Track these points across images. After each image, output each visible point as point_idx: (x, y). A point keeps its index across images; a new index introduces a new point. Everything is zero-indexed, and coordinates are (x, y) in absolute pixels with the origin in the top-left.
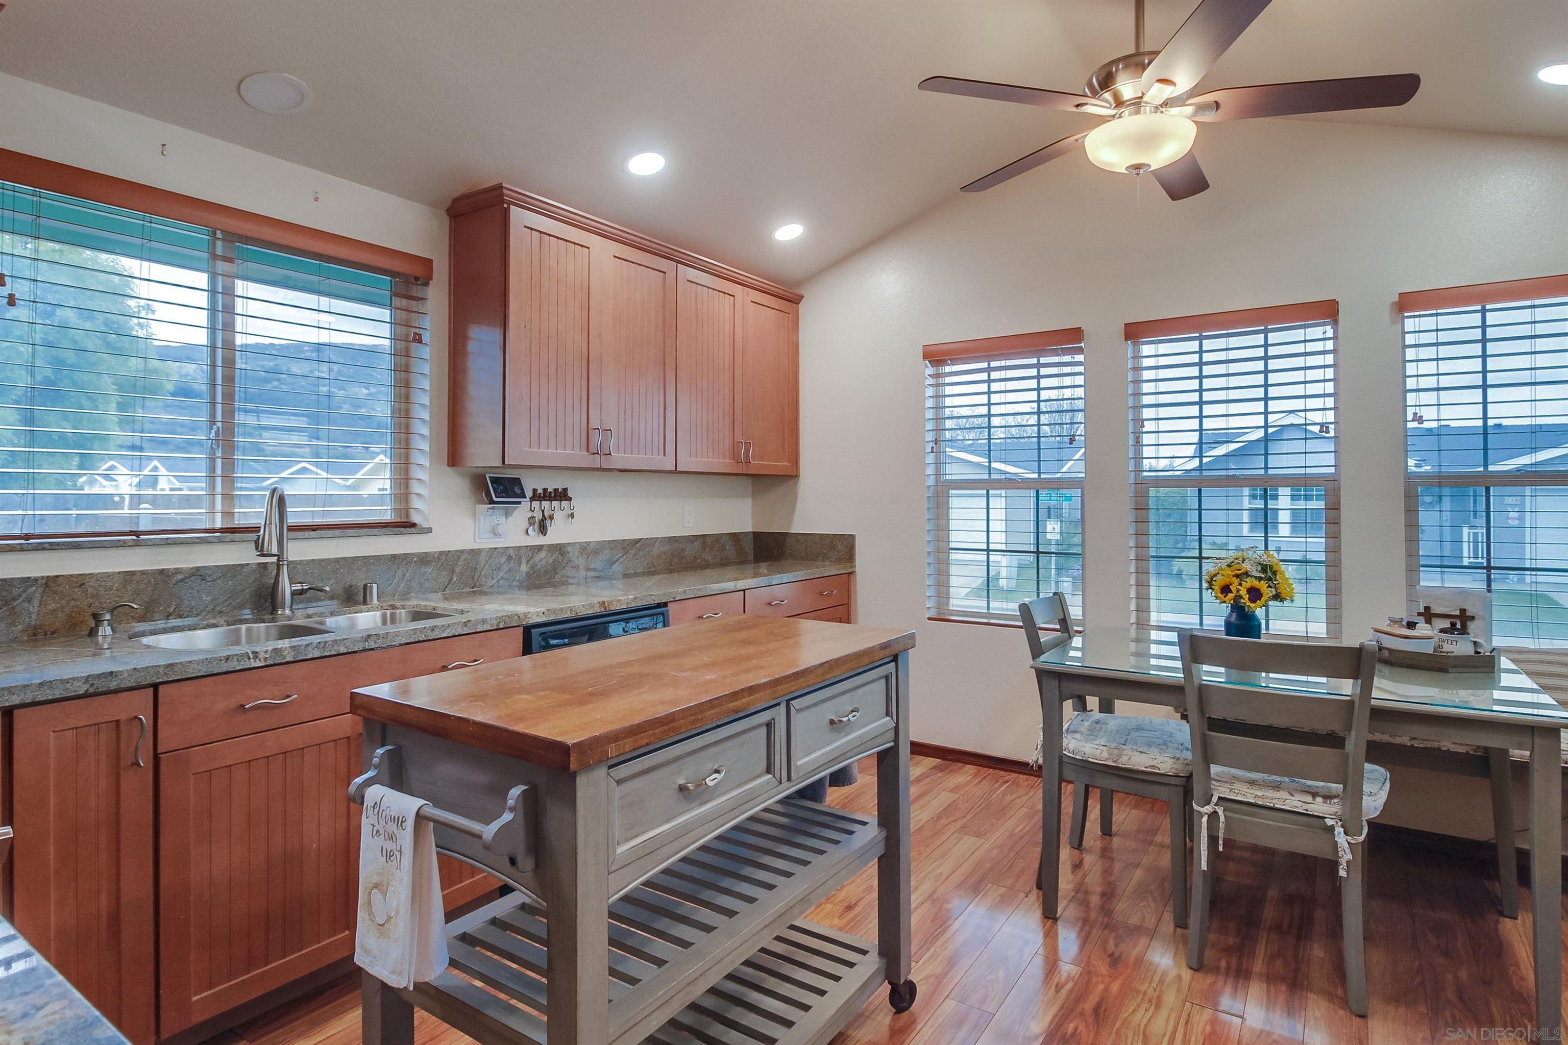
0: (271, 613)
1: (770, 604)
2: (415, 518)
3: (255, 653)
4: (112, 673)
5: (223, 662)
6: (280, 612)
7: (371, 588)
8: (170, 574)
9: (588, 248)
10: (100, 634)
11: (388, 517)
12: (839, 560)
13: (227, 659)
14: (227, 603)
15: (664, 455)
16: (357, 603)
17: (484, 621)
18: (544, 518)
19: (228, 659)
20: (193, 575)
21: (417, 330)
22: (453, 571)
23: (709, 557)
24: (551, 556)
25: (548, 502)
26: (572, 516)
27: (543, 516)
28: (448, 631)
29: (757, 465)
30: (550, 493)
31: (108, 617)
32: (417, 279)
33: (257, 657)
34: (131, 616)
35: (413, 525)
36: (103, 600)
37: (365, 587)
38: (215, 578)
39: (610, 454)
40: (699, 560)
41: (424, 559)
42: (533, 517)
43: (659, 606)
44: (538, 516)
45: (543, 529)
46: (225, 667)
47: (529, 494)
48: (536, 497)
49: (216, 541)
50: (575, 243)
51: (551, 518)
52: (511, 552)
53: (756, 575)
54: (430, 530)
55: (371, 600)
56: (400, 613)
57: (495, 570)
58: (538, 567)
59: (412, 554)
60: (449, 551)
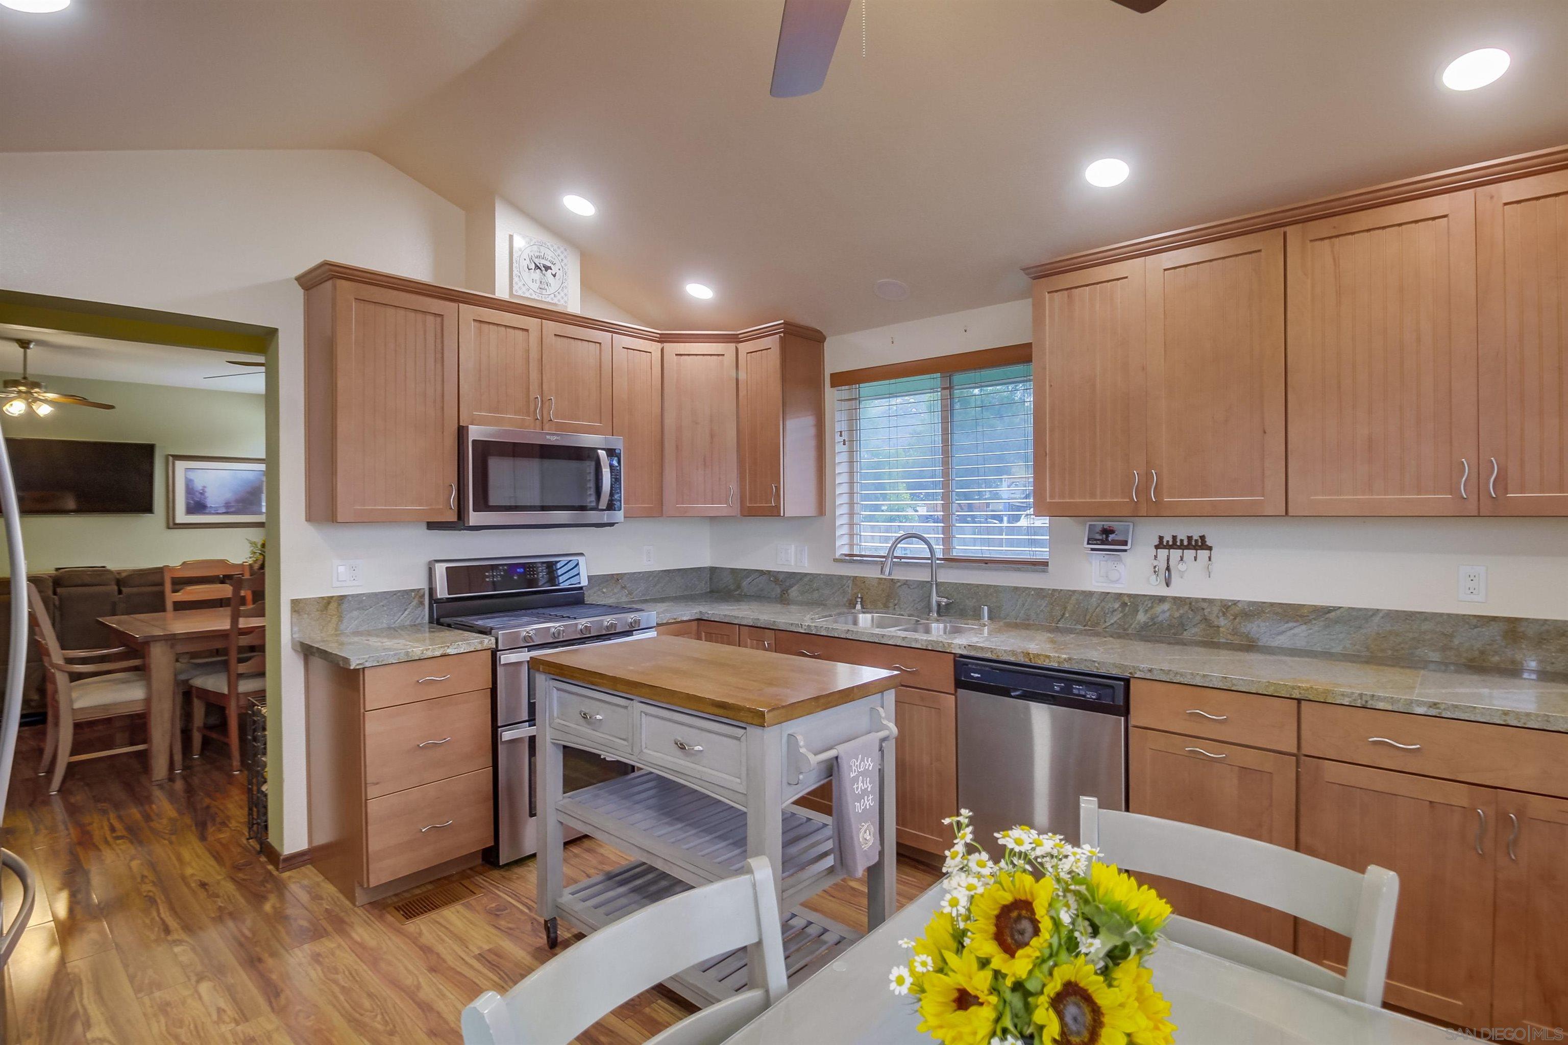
6: (932, 614)
7: (982, 609)
13: (792, 624)
15: (1263, 495)
18: (1168, 568)
20: (905, 584)
24: (1178, 610)
25: (1179, 550)
27: (1168, 565)
41: (1040, 594)
44: (1162, 565)
45: (1168, 580)
47: (1152, 541)
48: (1163, 544)
54: (1049, 571)
57: (1108, 614)
58: (1160, 619)
59: (1030, 588)
60: (1061, 590)
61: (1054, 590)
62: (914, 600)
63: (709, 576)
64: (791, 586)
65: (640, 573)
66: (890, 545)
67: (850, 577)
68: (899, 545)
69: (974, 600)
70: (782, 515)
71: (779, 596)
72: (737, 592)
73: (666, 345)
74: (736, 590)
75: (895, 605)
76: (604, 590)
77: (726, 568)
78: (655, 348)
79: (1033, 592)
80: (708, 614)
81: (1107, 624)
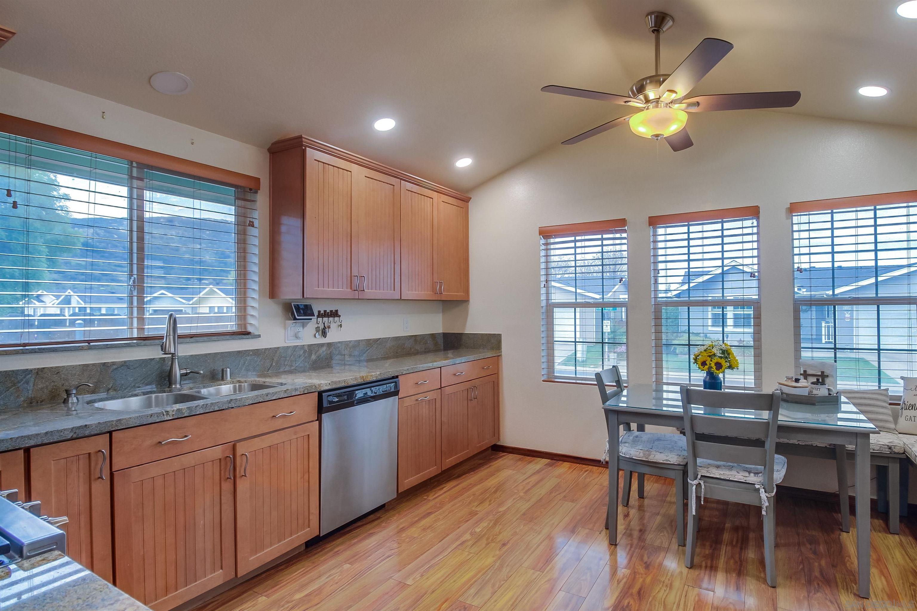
0: (169, 387)
1: (455, 375)
2: (250, 329)
3: (167, 412)
4: (86, 425)
5: (149, 417)
6: (173, 386)
7: (226, 371)
8: (109, 365)
9: (351, 172)
10: (70, 402)
11: (234, 329)
12: (492, 349)
14: (143, 381)
15: (394, 290)
16: (218, 380)
17: (296, 390)
18: (325, 328)
19: (152, 416)
20: (122, 366)
21: (251, 220)
22: (273, 359)
23: (418, 347)
24: (329, 349)
25: (327, 318)
26: (341, 326)
27: (324, 326)
28: (276, 396)
29: (446, 295)
30: (328, 313)
31: (74, 392)
32: (251, 189)
33: (168, 414)
34: (87, 391)
35: (249, 333)
36: (71, 382)
37: (223, 370)
38: (135, 367)
39: (364, 290)
40: (413, 350)
41: (256, 352)
42: (318, 327)
43: (393, 378)
44: (322, 327)
45: (324, 334)
46: (151, 420)
47: (316, 314)
48: (320, 315)
49: (135, 345)
50: (343, 169)
51: (329, 327)
52: (306, 348)
53: (447, 358)
54: (259, 336)
55: (227, 378)
56: (244, 385)
58: (322, 356)
59: (249, 350)
60: (270, 348)
61: (266, 349)
75: (109, 389)
79: (251, 353)
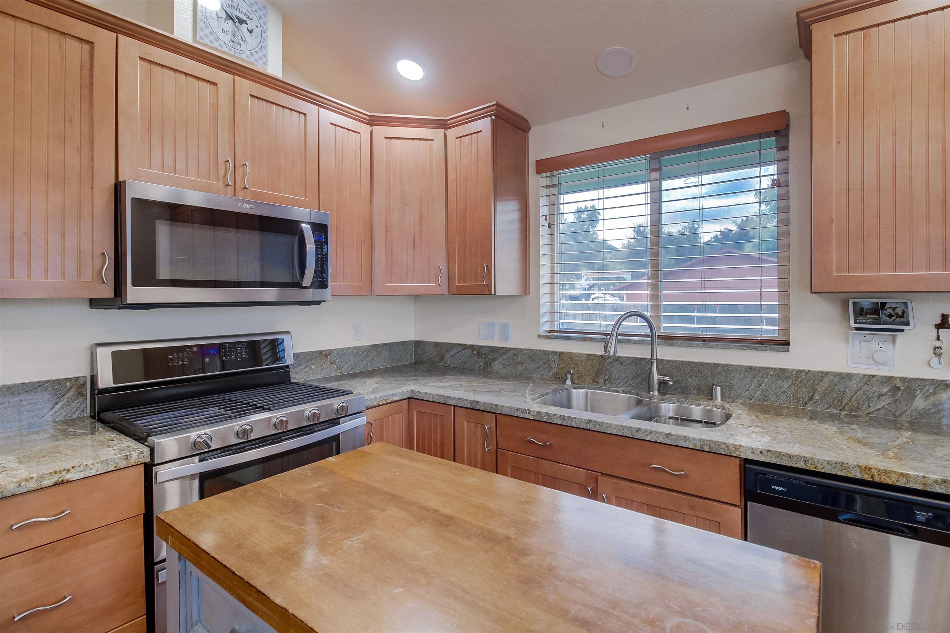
6: (651, 393)
7: (716, 389)
10: (567, 383)
13: (517, 410)
38: (627, 364)
41: (781, 373)
42: (939, 348)
46: (516, 414)
52: (899, 382)
57: (872, 398)
59: (768, 368)
60: (809, 371)
61: (799, 371)
62: (627, 377)
63: (413, 348)
64: (494, 360)
65: (349, 348)
66: (613, 323)
67: (556, 353)
68: (623, 323)
69: (698, 379)
70: (493, 293)
71: (482, 368)
72: (441, 364)
73: (375, 128)
74: (439, 362)
75: (606, 380)
76: (313, 367)
77: (430, 342)
78: (364, 129)
79: (772, 373)
80: (421, 393)
81: (871, 410)
